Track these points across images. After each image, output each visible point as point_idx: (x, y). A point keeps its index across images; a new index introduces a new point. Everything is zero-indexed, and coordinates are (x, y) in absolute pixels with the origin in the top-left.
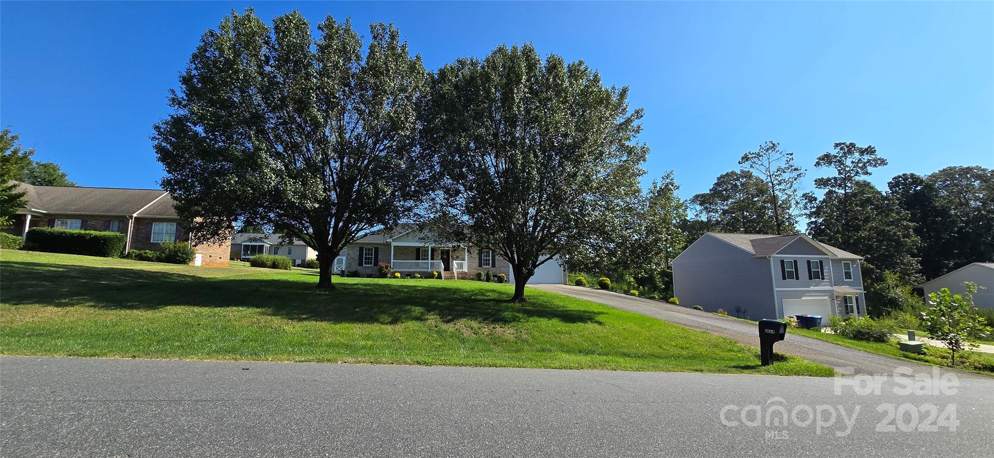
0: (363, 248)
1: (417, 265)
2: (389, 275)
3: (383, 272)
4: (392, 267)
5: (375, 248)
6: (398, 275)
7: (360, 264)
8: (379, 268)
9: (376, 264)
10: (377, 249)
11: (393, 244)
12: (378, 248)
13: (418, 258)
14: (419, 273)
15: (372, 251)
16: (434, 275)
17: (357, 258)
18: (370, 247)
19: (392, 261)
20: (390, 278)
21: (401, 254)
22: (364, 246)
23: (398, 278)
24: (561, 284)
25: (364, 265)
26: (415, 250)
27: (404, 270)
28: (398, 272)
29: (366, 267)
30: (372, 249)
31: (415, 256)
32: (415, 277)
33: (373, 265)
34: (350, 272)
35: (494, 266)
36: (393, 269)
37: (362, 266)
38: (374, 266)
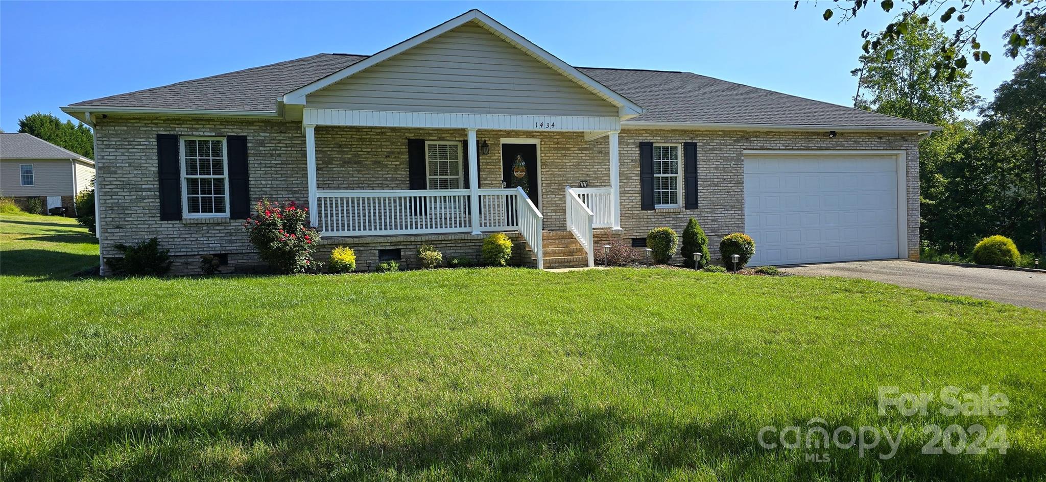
0: (174, 139)
1: (418, 207)
2: (303, 260)
3: (275, 245)
4: (314, 221)
5: (230, 139)
6: (347, 256)
7: (170, 211)
8: (257, 229)
9: (241, 209)
10: (238, 146)
11: (313, 118)
12: (243, 139)
13: (417, 180)
14: (434, 243)
15: (217, 151)
16: (499, 249)
17: (151, 183)
18: (206, 134)
19: (314, 194)
20: (309, 271)
21: (346, 163)
22: (178, 130)
23: (345, 269)
24: (898, 258)
25: (186, 214)
26: (404, 149)
27: (367, 233)
28: (344, 243)
29: (198, 224)
30: (217, 144)
31: (404, 173)
32: (419, 264)
33: (227, 214)
34: (120, 247)
35: (692, 202)
36: (318, 230)
37: (178, 216)
38: (234, 216)
